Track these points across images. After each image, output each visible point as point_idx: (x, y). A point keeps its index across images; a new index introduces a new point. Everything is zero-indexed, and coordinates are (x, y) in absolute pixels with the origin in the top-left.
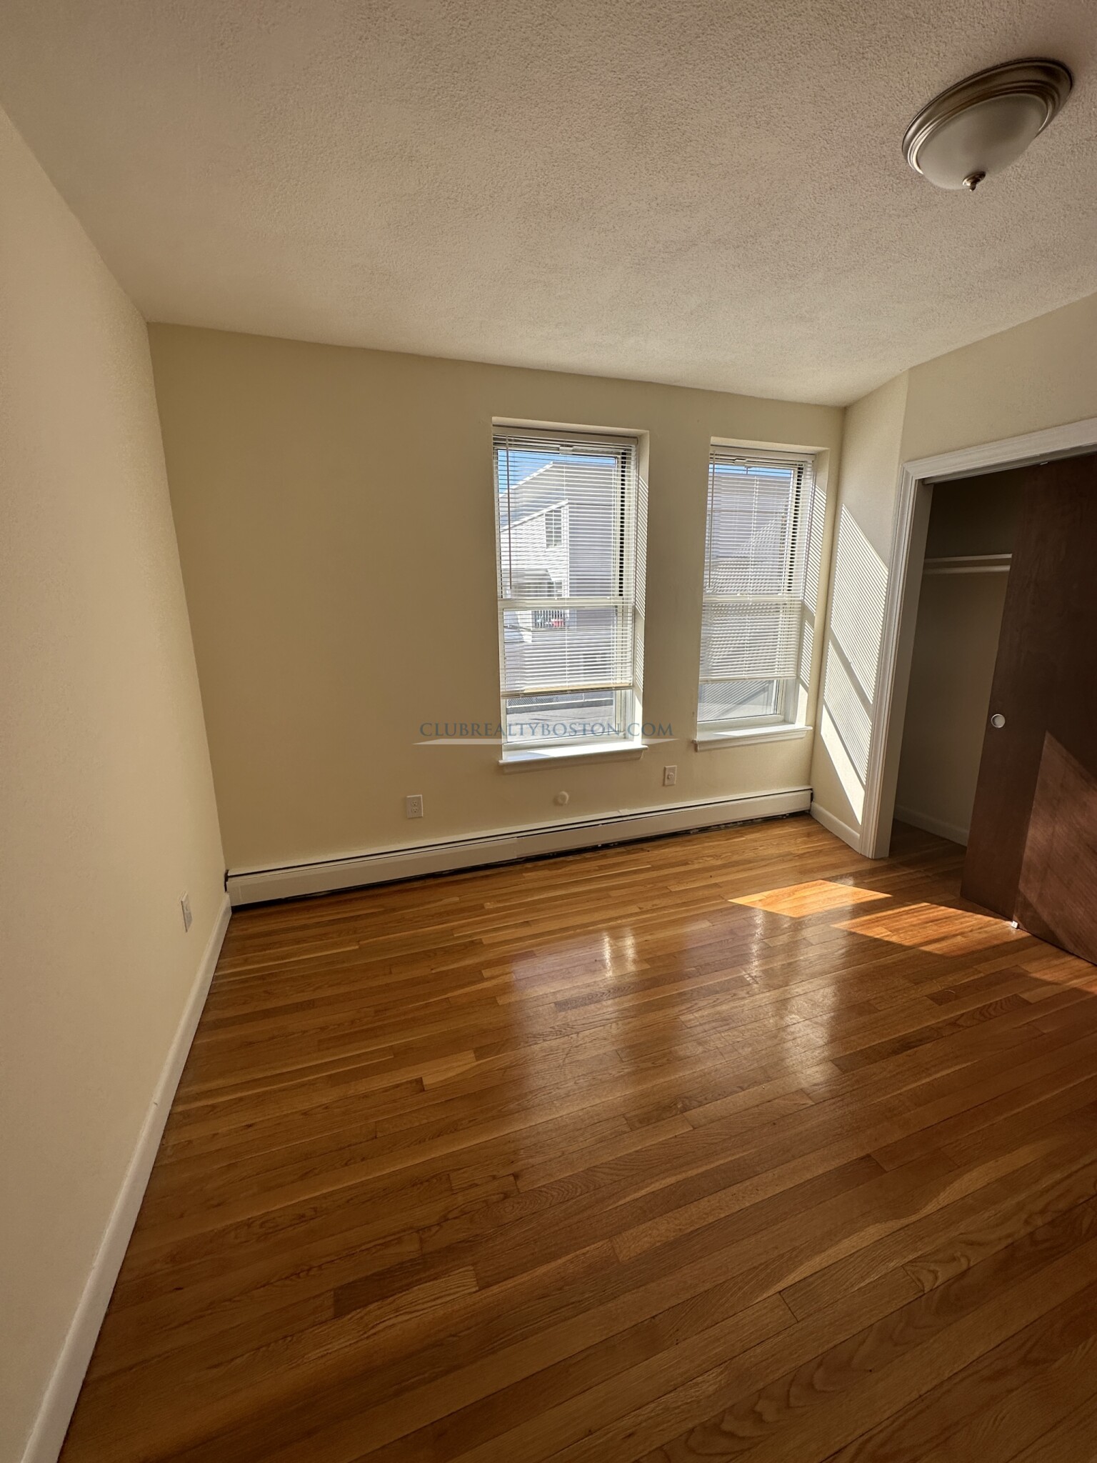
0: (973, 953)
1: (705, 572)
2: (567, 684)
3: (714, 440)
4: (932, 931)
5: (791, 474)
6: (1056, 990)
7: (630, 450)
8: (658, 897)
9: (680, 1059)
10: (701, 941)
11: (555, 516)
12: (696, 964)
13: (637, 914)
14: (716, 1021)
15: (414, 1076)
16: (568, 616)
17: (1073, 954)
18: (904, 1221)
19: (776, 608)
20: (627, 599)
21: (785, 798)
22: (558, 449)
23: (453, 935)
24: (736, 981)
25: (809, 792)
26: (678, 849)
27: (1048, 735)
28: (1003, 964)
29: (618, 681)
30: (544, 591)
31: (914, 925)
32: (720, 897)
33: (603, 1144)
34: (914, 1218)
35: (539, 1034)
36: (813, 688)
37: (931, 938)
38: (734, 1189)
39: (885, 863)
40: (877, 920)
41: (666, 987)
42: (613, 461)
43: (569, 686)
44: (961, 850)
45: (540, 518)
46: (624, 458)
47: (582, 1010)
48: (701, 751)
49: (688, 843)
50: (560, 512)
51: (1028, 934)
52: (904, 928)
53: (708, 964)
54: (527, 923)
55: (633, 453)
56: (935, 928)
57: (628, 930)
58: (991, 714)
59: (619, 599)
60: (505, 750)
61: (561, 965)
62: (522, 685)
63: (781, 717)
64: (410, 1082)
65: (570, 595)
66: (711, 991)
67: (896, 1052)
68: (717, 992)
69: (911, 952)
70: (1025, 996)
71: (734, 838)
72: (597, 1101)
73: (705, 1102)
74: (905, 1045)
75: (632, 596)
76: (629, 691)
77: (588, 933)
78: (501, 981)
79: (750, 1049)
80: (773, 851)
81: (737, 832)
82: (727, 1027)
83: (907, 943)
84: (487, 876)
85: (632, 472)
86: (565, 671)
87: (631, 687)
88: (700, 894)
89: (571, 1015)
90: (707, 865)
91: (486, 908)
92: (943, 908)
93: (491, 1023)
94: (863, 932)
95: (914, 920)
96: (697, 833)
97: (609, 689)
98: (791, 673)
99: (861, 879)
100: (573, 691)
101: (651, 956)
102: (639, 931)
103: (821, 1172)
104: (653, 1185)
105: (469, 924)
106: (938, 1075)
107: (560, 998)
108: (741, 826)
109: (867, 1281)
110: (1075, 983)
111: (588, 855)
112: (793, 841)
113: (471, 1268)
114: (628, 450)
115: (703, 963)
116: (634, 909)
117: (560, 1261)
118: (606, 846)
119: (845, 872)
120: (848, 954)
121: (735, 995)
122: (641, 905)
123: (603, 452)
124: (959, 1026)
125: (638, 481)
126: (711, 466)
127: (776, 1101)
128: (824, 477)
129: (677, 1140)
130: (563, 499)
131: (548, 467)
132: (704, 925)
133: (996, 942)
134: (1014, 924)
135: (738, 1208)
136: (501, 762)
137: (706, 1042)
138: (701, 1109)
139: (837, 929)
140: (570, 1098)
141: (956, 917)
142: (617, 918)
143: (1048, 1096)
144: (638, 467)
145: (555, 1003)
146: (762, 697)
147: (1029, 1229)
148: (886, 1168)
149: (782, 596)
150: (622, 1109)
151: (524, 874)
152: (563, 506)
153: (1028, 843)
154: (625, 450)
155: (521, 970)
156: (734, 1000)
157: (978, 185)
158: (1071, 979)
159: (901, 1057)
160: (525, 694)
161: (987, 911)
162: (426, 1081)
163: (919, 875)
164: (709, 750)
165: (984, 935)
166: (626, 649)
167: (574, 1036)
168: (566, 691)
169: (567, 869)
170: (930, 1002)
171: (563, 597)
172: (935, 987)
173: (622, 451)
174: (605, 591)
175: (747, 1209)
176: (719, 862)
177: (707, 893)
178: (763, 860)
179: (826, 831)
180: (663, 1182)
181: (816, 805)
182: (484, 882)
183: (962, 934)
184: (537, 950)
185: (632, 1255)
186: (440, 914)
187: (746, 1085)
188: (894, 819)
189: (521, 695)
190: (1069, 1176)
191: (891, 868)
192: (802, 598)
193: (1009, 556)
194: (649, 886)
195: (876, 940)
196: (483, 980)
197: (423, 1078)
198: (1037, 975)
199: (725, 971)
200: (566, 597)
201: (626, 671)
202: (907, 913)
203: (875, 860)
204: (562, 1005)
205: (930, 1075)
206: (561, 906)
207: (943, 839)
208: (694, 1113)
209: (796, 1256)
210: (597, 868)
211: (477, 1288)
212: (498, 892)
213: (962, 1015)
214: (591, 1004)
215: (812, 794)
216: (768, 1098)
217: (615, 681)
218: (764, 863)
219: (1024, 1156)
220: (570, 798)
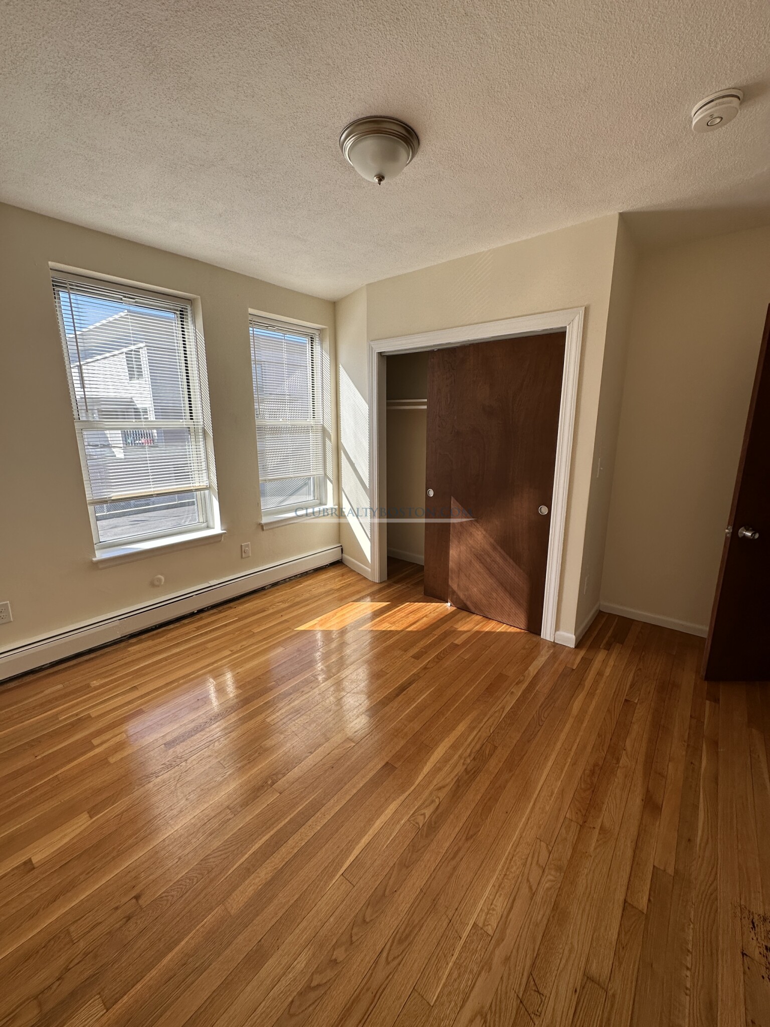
0: (431, 625)
1: (255, 404)
2: (152, 490)
3: (251, 311)
4: (412, 619)
5: (307, 340)
6: (469, 634)
7: (187, 309)
8: (245, 639)
9: (266, 750)
10: (278, 662)
11: (135, 355)
12: (275, 679)
13: (230, 655)
14: (292, 713)
15: (24, 859)
16: (156, 435)
17: (474, 613)
18: (407, 793)
19: (306, 430)
20: (198, 422)
21: (326, 554)
22: (121, 299)
23: (58, 719)
24: (303, 682)
25: (340, 548)
26: (258, 601)
27: (452, 497)
28: (445, 627)
29: (197, 484)
30: (132, 415)
31: (403, 617)
32: (289, 628)
33: (213, 836)
34: (412, 788)
35: (152, 774)
36: (335, 481)
37: (411, 623)
38: (310, 822)
39: (386, 584)
40: (383, 619)
41: (255, 701)
42: (172, 315)
43: (154, 491)
44: (421, 568)
45: (121, 355)
46: (182, 315)
47: (188, 742)
48: (267, 530)
49: (265, 596)
50: (139, 352)
51: (455, 608)
52: (398, 620)
53: (284, 677)
54: (135, 688)
55: (189, 312)
56: (413, 616)
57: (225, 669)
58: (427, 489)
59: (191, 423)
60: (98, 549)
61: (169, 712)
62: (109, 493)
63: (318, 501)
64: (17, 868)
65: (156, 418)
66: (287, 694)
67: (397, 695)
68: (291, 694)
69: (402, 634)
70: (456, 642)
71: (297, 586)
72: (206, 806)
73: (287, 772)
74: (402, 689)
75: (201, 420)
76: (207, 492)
77: (194, 680)
78: (112, 743)
79: (315, 724)
80: (322, 590)
81: (297, 582)
82: (299, 715)
83: (399, 629)
84: (92, 659)
85: (189, 327)
86: (149, 479)
87: (208, 488)
88: (275, 630)
89: (179, 749)
90: (279, 608)
91: (92, 686)
92: (416, 603)
93: (105, 781)
94: (377, 629)
95: (403, 614)
96: (270, 588)
97: (191, 491)
98: (322, 472)
99: (374, 597)
100: (158, 495)
101: (243, 683)
102: (233, 666)
103: (361, 785)
104: (254, 847)
105: (77, 704)
106: (420, 700)
107: (169, 738)
108: (300, 577)
109: (390, 839)
110: (477, 628)
111: (186, 621)
112: (333, 581)
113: (97, 997)
114: (185, 309)
115: (280, 677)
116: (227, 652)
117: (183, 943)
118: (201, 611)
119: (364, 594)
120: (371, 643)
121: (303, 692)
122: (232, 648)
123: (164, 308)
124: (428, 668)
125: (195, 334)
126: (251, 329)
127: (333, 752)
128: (327, 344)
129: (269, 806)
130: (142, 342)
131: (122, 314)
132: (280, 650)
133: (442, 616)
134: (449, 604)
135: (313, 834)
136: (94, 559)
137: (285, 731)
138: (285, 778)
139: (362, 631)
140: (183, 813)
141: (422, 607)
142: (213, 663)
143: (469, 692)
144: (194, 322)
145: (165, 744)
146: (305, 489)
147: (465, 767)
148: (396, 766)
149: (310, 422)
150: (226, 804)
151: (129, 649)
152: (142, 348)
153: (450, 558)
154: (183, 308)
155: (133, 727)
156: (303, 695)
157: (382, 182)
158: (474, 627)
159: (400, 698)
160: (113, 500)
161: (437, 600)
162: (34, 860)
163: (404, 587)
164: (272, 529)
165: (436, 614)
166: (201, 460)
167: (184, 764)
168: (152, 495)
169: (169, 635)
170: (413, 659)
171: (149, 420)
172: (415, 650)
173: (180, 309)
174: (178, 415)
175: (319, 831)
176: (287, 605)
177: (279, 628)
178: (315, 597)
179: (352, 571)
180: (261, 841)
181: (345, 556)
182: (88, 665)
183: (426, 616)
184: (145, 707)
185: (241, 906)
186: (42, 705)
187: (313, 750)
188: (388, 557)
189: (109, 502)
190: (479, 731)
191: (389, 586)
192: (322, 423)
193: (426, 400)
194: (237, 633)
195: (384, 631)
196: (94, 747)
197: (32, 858)
198: (460, 629)
199: (296, 678)
200: (152, 420)
201: (202, 477)
202: (399, 611)
203: (381, 583)
204: (169, 745)
205: (415, 702)
206: (166, 665)
207: (414, 564)
208: (281, 783)
209: (351, 846)
210: (195, 629)
211: (105, 1011)
212: (104, 670)
213: (429, 662)
214: (196, 734)
215: (342, 549)
216: (327, 752)
217: (194, 485)
218: (317, 599)
219: (461, 728)
220: (165, 579)
